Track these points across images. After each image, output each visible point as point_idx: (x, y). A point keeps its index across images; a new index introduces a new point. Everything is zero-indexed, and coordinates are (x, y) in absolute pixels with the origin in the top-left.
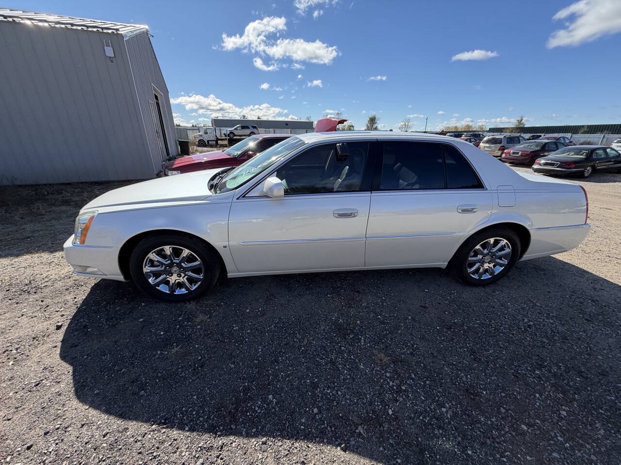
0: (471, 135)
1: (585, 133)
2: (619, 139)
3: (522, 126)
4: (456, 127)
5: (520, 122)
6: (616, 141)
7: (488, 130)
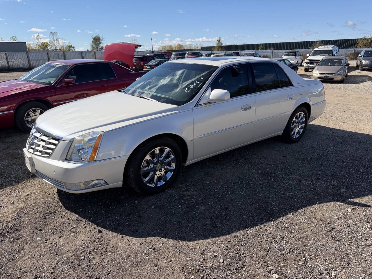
0: (192, 53)
1: (262, 49)
2: (285, 54)
3: (221, 44)
4: (170, 46)
5: (219, 41)
6: (283, 55)
7: (200, 48)
